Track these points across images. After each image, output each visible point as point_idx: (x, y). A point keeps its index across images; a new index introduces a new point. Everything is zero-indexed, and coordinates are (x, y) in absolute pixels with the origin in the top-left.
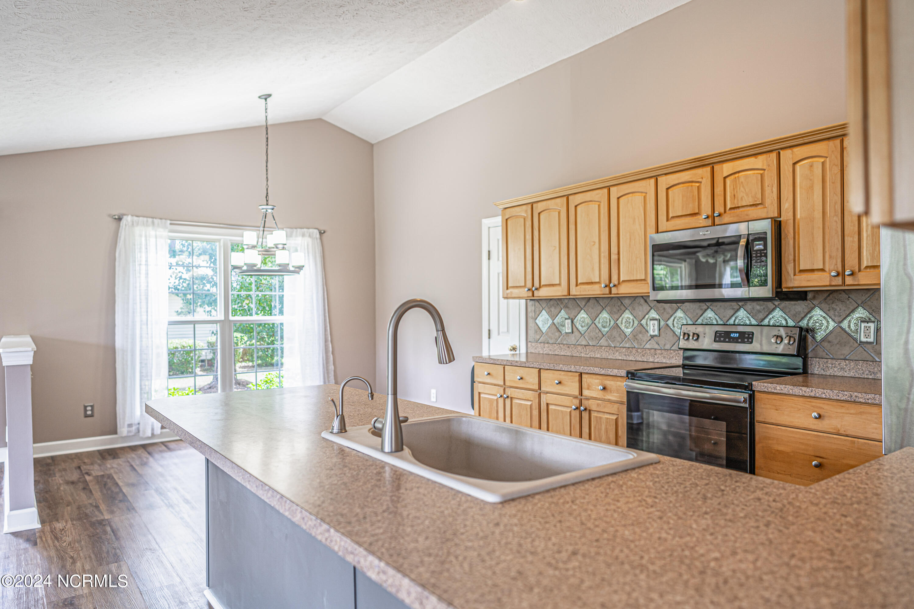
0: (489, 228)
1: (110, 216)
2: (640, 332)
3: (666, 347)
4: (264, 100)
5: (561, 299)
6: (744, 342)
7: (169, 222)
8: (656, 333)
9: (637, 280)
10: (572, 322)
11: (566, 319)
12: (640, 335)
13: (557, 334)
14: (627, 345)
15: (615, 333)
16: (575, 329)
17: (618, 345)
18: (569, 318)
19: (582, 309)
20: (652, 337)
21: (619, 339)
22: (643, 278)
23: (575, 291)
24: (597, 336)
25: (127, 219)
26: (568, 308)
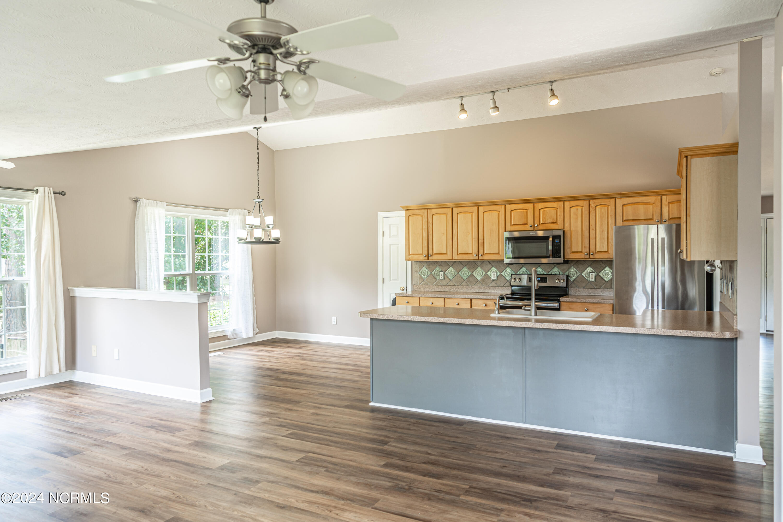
0: (383, 217)
1: (130, 198)
2: (487, 279)
3: (501, 285)
4: (256, 130)
5: (437, 261)
6: (543, 282)
7: (166, 204)
8: (496, 278)
9: (494, 253)
10: (444, 273)
11: (440, 272)
12: (487, 280)
13: (434, 280)
14: (479, 285)
15: (471, 279)
16: (446, 277)
17: (473, 285)
18: (442, 271)
19: (450, 266)
20: (493, 280)
21: (474, 282)
22: (498, 252)
23: (456, 257)
24: (460, 280)
25: (143, 202)
26: (441, 266)
